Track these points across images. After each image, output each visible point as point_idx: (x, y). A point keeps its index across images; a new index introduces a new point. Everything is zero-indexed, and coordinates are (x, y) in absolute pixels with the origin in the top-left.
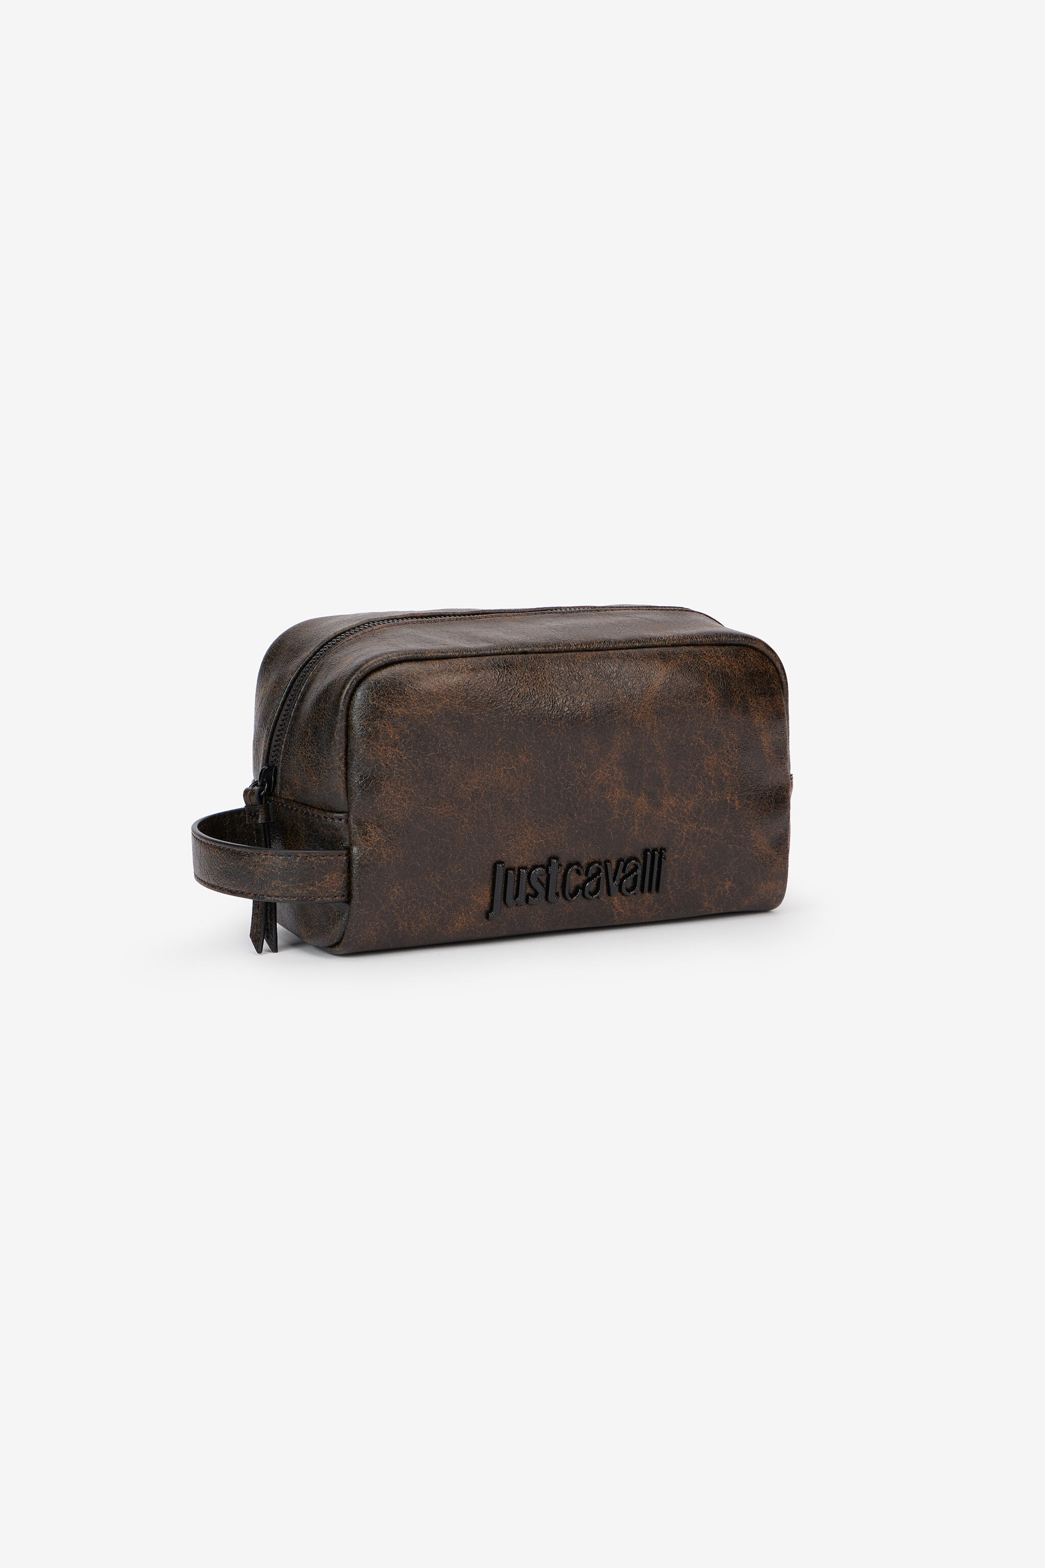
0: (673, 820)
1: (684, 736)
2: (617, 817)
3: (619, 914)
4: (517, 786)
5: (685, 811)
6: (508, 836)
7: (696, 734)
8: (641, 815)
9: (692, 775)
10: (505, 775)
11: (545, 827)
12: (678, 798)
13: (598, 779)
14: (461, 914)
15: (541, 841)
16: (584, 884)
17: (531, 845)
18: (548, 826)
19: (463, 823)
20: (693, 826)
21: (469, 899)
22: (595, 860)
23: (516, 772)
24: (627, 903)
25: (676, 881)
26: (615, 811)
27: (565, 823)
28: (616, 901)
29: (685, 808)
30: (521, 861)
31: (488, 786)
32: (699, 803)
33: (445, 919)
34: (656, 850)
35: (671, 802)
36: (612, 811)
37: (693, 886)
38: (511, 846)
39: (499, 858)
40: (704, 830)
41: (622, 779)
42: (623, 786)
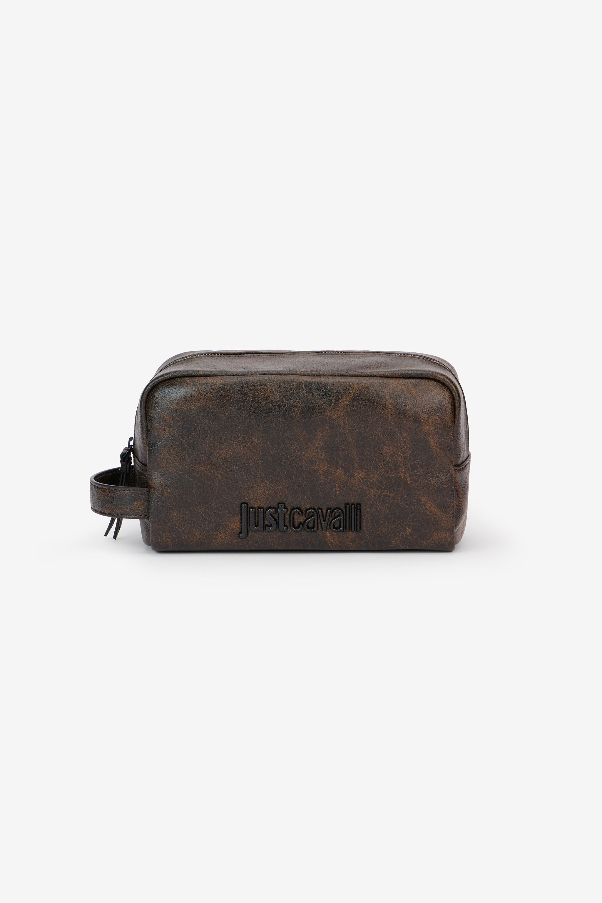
0: (363, 486)
1: (367, 430)
2: (322, 481)
3: (332, 543)
4: (252, 457)
5: (372, 481)
6: (248, 487)
7: (376, 430)
8: (340, 481)
9: (375, 459)
10: (244, 449)
11: (273, 484)
12: (366, 472)
13: (307, 456)
14: (221, 533)
15: (271, 492)
16: (305, 522)
17: (264, 494)
18: (275, 483)
19: (217, 477)
20: (378, 491)
21: (225, 524)
22: (311, 507)
23: (251, 448)
24: (336, 536)
25: (370, 526)
26: (321, 477)
27: (286, 482)
28: (328, 534)
29: (371, 479)
30: (259, 503)
31: (232, 455)
32: (381, 477)
33: (210, 535)
34: (353, 504)
35: (361, 475)
36: (319, 477)
37: (382, 530)
38: (251, 494)
39: (244, 501)
40: (386, 494)
41: (324, 457)
42: (325, 462)
